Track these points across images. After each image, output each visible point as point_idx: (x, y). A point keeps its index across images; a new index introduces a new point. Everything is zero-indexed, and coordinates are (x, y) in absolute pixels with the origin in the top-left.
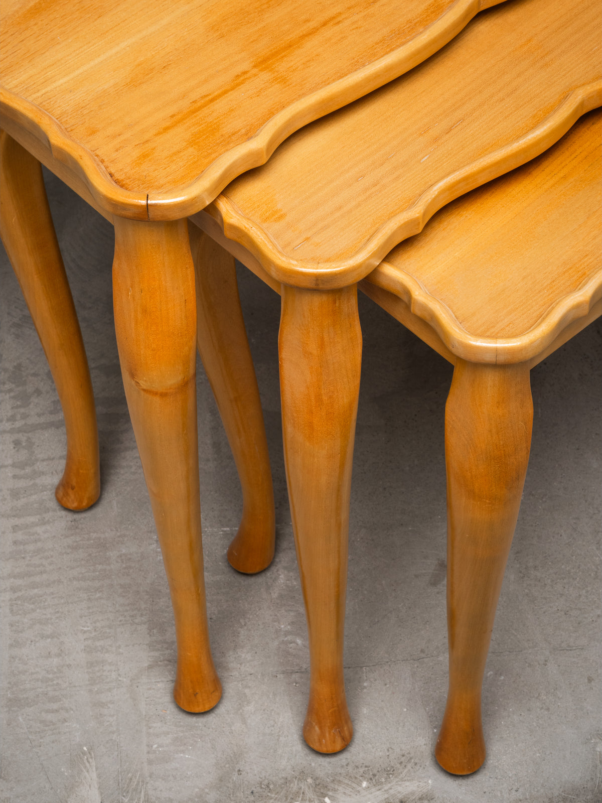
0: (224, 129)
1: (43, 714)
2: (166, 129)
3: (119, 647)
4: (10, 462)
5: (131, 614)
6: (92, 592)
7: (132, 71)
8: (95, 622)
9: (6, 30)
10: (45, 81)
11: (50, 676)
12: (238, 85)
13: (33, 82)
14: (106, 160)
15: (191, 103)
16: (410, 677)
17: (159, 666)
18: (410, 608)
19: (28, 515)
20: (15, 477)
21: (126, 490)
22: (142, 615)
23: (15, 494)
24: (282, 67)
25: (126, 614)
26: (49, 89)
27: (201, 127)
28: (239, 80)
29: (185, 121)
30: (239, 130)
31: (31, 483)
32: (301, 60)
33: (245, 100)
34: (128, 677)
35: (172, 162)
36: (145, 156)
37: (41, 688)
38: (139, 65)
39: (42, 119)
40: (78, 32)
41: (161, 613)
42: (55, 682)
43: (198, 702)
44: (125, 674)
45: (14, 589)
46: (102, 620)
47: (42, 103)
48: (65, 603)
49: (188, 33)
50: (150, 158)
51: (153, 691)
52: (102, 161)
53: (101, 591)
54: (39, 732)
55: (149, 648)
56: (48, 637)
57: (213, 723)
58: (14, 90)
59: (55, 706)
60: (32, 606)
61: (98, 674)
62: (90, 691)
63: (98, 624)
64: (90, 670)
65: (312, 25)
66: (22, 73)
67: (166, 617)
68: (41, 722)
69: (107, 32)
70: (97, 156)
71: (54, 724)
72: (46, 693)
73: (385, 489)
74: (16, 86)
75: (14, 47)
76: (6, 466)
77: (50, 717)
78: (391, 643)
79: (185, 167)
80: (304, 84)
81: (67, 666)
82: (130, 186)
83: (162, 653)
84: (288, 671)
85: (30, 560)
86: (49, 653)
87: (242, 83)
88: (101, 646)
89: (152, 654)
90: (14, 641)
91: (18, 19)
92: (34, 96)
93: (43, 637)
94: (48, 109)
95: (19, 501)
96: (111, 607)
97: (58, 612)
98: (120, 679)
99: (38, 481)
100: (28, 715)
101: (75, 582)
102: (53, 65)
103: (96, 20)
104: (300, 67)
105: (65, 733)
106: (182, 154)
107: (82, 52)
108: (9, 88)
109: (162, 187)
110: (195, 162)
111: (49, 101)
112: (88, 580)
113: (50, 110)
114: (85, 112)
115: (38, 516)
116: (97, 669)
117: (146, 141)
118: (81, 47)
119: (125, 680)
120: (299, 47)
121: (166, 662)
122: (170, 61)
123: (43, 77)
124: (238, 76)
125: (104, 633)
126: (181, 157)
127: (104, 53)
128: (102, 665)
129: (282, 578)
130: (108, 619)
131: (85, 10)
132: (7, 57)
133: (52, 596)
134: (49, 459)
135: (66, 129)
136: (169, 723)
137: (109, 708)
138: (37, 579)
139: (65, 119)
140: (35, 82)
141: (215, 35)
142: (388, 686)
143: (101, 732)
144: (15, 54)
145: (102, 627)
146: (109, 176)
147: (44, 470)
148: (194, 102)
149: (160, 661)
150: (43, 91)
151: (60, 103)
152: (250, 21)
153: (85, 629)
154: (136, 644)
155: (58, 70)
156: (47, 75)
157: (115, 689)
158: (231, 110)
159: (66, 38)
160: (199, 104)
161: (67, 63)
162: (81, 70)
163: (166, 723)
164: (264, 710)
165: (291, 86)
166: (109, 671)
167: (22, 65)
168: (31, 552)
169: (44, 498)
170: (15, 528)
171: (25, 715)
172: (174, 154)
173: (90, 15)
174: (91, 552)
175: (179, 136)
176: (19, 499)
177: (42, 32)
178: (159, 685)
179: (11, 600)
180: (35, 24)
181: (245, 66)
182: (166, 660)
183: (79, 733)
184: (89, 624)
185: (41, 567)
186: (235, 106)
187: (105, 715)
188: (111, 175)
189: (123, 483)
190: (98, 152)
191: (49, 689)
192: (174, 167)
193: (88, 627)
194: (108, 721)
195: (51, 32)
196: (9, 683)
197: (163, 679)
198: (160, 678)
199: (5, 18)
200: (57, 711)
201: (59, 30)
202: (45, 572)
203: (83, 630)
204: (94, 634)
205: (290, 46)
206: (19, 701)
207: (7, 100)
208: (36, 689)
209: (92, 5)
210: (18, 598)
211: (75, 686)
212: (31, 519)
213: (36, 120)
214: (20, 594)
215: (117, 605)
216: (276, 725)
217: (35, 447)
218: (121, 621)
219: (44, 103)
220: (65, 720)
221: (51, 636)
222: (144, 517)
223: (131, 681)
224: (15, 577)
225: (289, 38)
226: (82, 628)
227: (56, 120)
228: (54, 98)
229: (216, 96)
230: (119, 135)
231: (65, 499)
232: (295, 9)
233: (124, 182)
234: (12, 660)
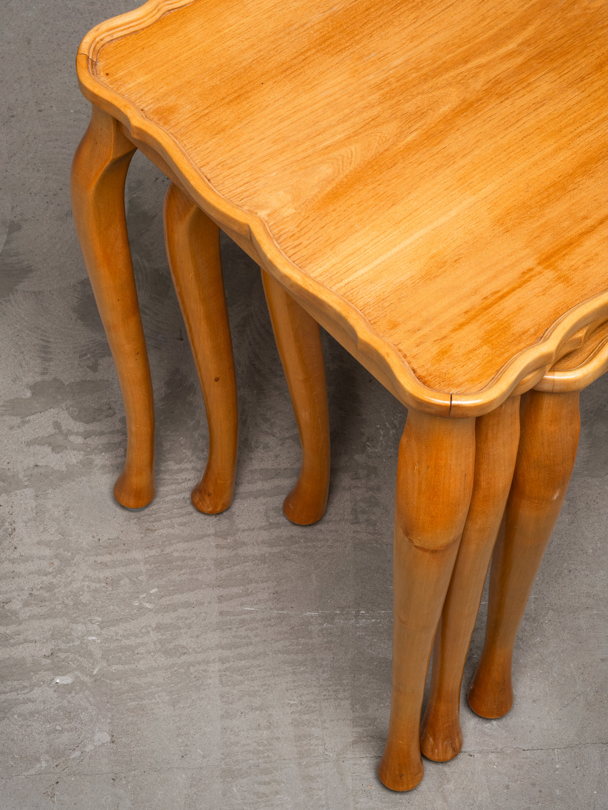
0: (515, 328)
1: (256, 785)
2: (462, 326)
3: (324, 721)
4: (212, 531)
5: (335, 689)
6: (296, 666)
7: (427, 263)
8: (300, 696)
9: (307, 215)
10: (347, 271)
11: (261, 748)
12: (525, 282)
13: (336, 272)
14: (408, 355)
15: (482, 299)
16: (599, 760)
17: (363, 741)
18: (597, 692)
19: (232, 586)
20: (217, 546)
21: (324, 563)
22: (344, 691)
23: (219, 564)
24: (564, 265)
25: (329, 688)
26: (351, 279)
27: (493, 325)
28: (525, 278)
29: (478, 318)
30: (528, 330)
31: (234, 552)
32: (582, 258)
33: (532, 299)
34: (335, 751)
35: (469, 359)
36: (443, 353)
37: (252, 760)
38: (432, 257)
39: (350, 313)
40: (374, 220)
41: (363, 689)
42: (266, 755)
43: (403, 783)
44: (332, 749)
45: (222, 660)
46: (307, 694)
47: (346, 293)
48: (272, 676)
49: (476, 225)
50: (448, 354)
51: (358, 766)
52: (405, 356)
53: (305, 665)
54: (253, 803)
55: (353, 724)
56: (257, 709)
57: (416, 800)
58: (319, 279)
59: (267, 778)
60: (240, 678)
61: (307, 748)
62: (299, 764)
63: (304, 698)
64: (298, 744)
65: (589, 222)
66: (325, 261)
67: (367, 693)
68: (255, 793)
69: (401, 221)
70: (400, 351)
71: (266, 796)
72: (257, 764)
73: (570, 571)
74: (321, 275)
75: (316, 233)
76: (209, 535)
77: (262, 789)
78: (581, 727)
79: (481, 365)
80: (586, 284)
81: (277, 739)
82: (432, 383)
83: (365, 729)
84: (484, 751)
85: (236, 632)
86: (259, 725)
87: (529, 281)
88: (307, 720)
89: (356, 729)
90: (225, 712)
91: (318, 204)
92: (338, 286)
93: (252, 709)
94: (352, 300)
95: (223, 571)
96: (315, 681)
97: (265, 685)
98: (327, 753)
99: (240, 551)
100: (242, 787)
101: (280, 655)
102: (353, 253)
103: (390, 208)
104: (581, 266)
105: (277, 805)
106: (477, 352)
107: (379, 241)
108: (314, 276)
109: (461, 384)
110: (490, 361)
111: (351, 292)
112: (292, 653)
113: (354, 301)
114: (386, 304)
115: (242, 587)
116: (305, 742)
117: (444, 338)
118: (378, 237)
119: (331, 754)
120: (579, 245)
121: (369, 738)
122: (461, 254)
123: (345, 266)
124: (524, 273)
125: (309, 707)
126: (477, 355)
127: (400, 243)
128: (309, 739)
129: (475, 658)
130: (313, 693)
131: (379, 197)
132: (310, 243)
133: (259, 668)
134: (250, 529)
135: (370, 321)
136: (374, 799)
137: (318, 782)
138: (244, 651)
139: (368, 311)
140: (338, 270)
141: (501, 229)
142: (579, 768)
143: (312, 806)
144: (318, 241)
145: (308, 701)
146: (412, 372)
147: (246, 540)
148: (486, 298)
149: (364, 737)
150: (346, 281)
151: (362, 294)
152: (532, 216)
153: (292, 702)
154: (341, 719)
155: (358, 260)
156: (348, 264)
157: (323, 764)
158: (520, 309)
159: (363, 226)
160: (490, 301)
161: (366, 252)
162: (379, 261)
163: (371, 799)
164: (463, 789)
165: (573, 286)
166: (316, 745)
167: (325, 253)
168: (237, 624)
169: (246, 569)
170: (221, 599)
171: (239, 786)
172: (471, 352)
173: (384, 203)
174: (293, 626)
175: (472, 334)
176: (223, 569)
177: (340, 219)
178: (364, 761)
179: (220, 670)
180: (334, 210)
181: (530, 263)
182: (370, 737)
183: (291, 806)
184: (295, 698)
185: (247, 638)
186: (523, 304)
187: (314, 789)
188: (414, 371)
189: (320, 556)
190: (401, 347)
191: (260, 761)
192: (471, 366)
193: (294, 701)
194: (317, 795)
195: (349, 219)
196: (223, 754)
197: (369, 756)
198: (364, 754)
199: (305, 202)
200: (269, 783)
201: (356, 218)
202: (251, 644)
203: (289, 703)
204: (300, 708)
205: (571, 244)
206: (233, 772)
207: (316, 292)
208: (248, 760)
209: (385, 193)
210: (227, 669)
211: (285, 759)
212: (236, 590)
213: (344, 314)
214: (228, 665)
215: (321, 680)
216: (475, 804)
217: (235, 516)
218: (325, 695)
219: (348, 294)
220: (277, 793)
221: (260, 709)
222: (342, 592)
223: (337, 755)
224: (222, 648)
225: (569, 235)
226: (289, 701)
227: (359, 312)
228: (357, 288)
229: (506, 293)
230: (419, 330)
231: (200, 503)
232: (573, 205)
233: (426, 379)
234: (224, 731)
